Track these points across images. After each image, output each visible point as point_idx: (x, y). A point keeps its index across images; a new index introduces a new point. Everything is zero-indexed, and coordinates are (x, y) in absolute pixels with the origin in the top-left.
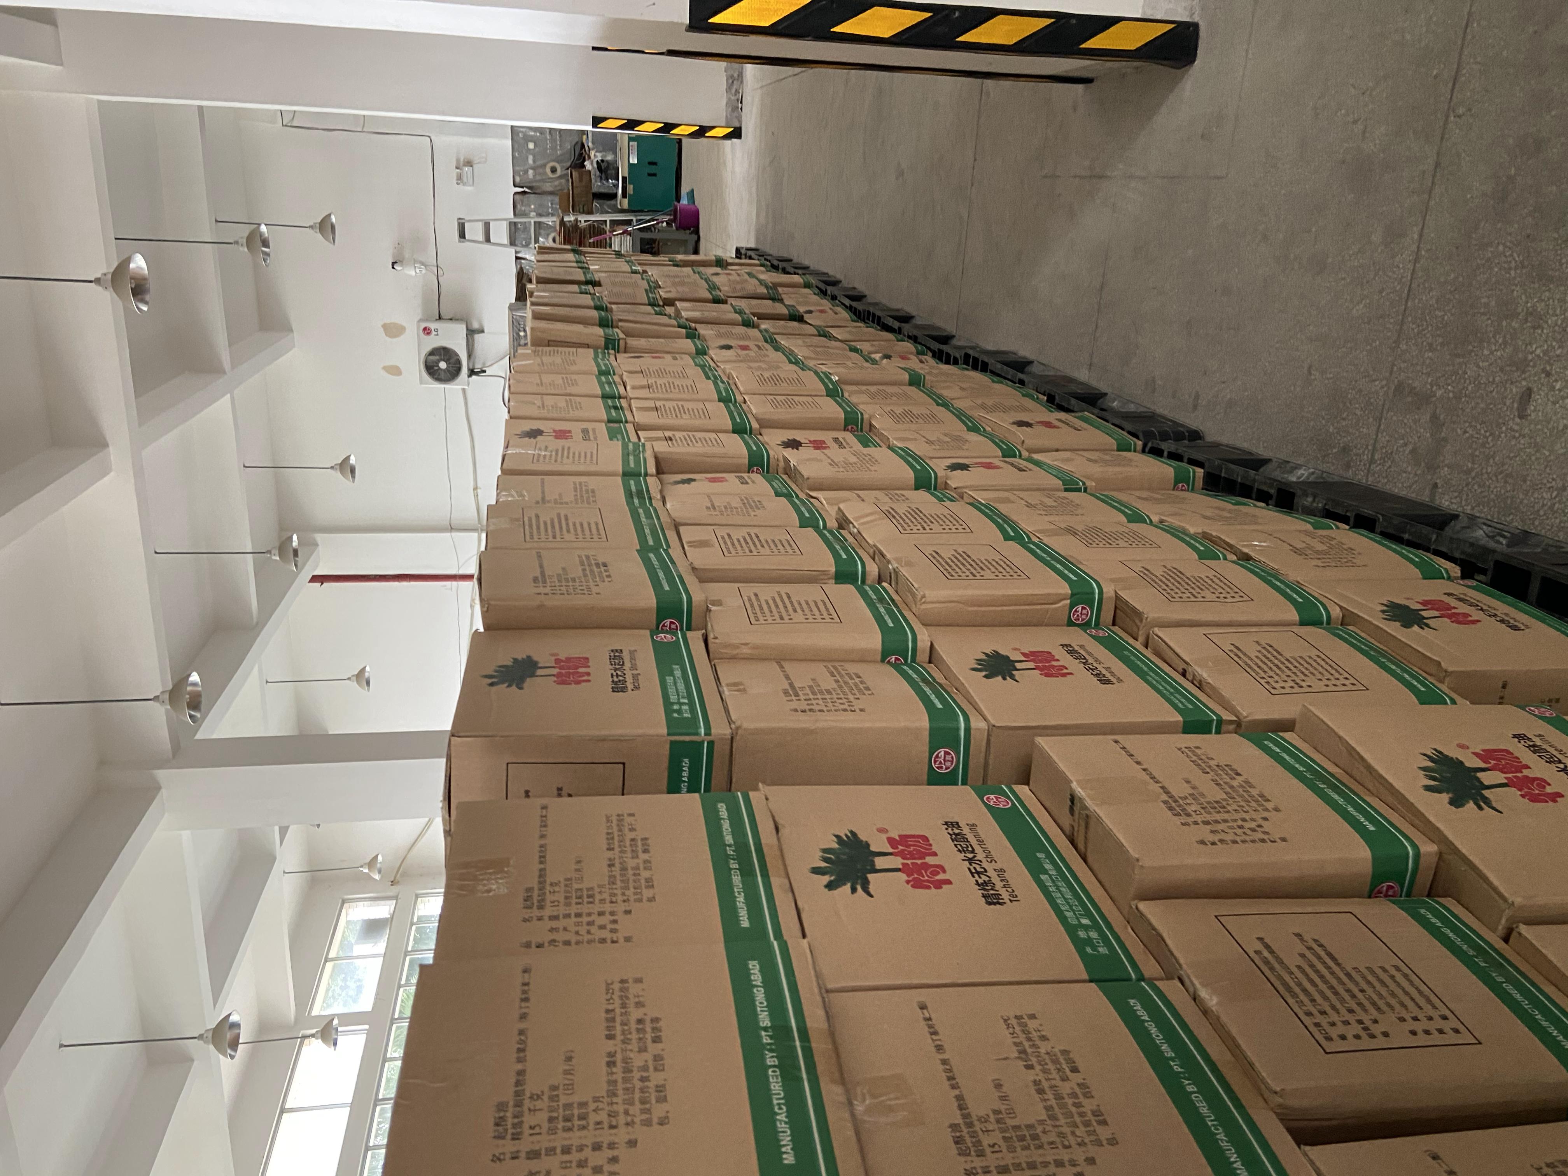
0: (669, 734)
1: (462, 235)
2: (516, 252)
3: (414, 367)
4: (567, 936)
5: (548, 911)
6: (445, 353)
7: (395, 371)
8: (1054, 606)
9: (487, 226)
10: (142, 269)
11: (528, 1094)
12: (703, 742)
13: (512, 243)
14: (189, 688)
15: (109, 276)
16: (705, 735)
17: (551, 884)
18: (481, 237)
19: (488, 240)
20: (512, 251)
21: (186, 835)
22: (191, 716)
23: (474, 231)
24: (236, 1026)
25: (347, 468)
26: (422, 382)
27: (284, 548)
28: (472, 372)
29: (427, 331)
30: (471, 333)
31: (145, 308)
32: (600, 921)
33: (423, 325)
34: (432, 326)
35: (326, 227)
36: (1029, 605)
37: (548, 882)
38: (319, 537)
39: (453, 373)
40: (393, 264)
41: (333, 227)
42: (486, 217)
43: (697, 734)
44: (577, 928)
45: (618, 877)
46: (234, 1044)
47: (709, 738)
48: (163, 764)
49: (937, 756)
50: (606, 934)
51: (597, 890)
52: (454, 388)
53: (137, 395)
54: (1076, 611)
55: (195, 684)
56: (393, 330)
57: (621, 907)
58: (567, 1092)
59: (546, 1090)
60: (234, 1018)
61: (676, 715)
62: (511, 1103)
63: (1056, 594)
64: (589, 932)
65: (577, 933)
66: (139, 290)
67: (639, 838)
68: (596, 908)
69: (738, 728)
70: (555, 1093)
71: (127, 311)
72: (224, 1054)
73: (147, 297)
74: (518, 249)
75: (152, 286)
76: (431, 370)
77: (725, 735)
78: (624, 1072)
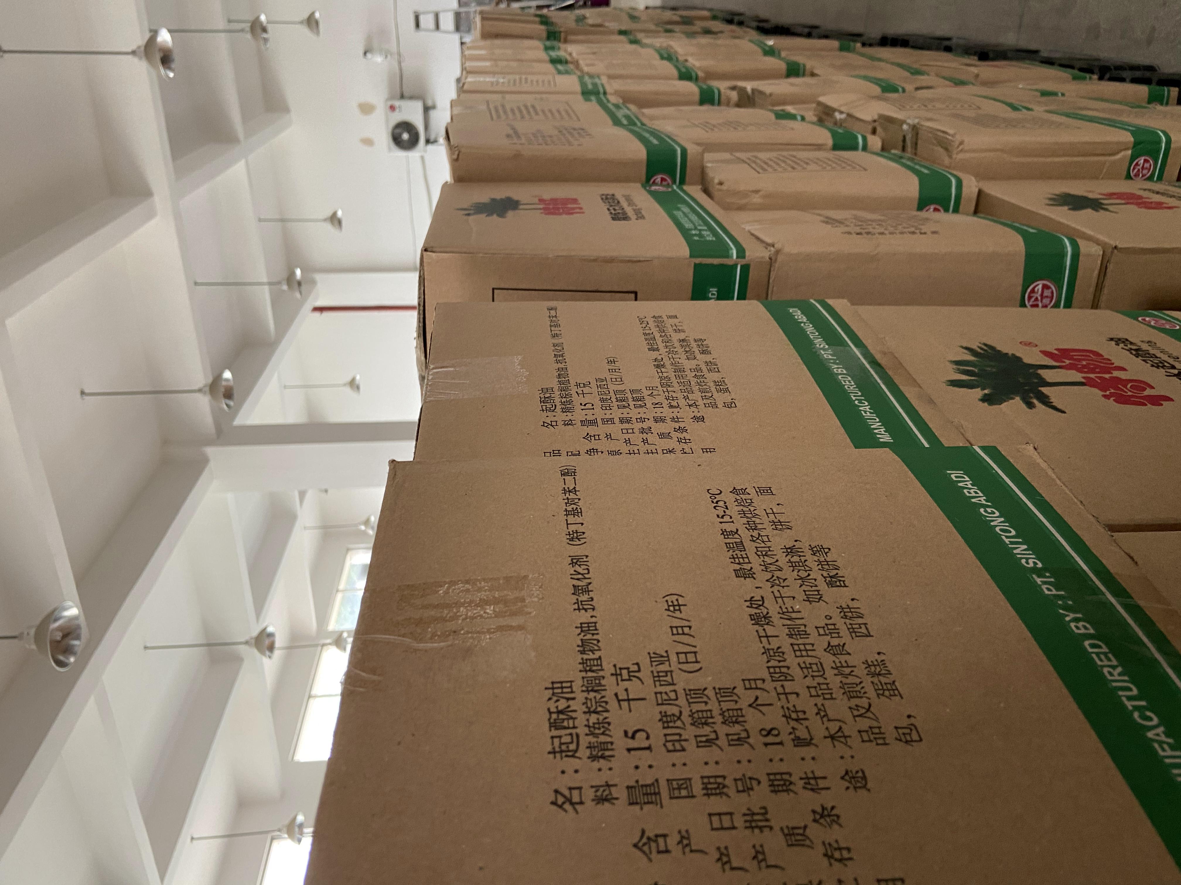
0: (691, 256)
1: (417, 25)
2: (461, 38)
3: (383, 138)
4: (613, 446)
5: (579, 415)
6: (407, 126)
7: (368, 142)
8: (1113, 158)
9: (437, 16)
10: (168, 43)
11: (608, 669)
12: (736, 266)
13: (458, 28)
14: (224, 383)
15: (143, 49)
16: (738, 257)
17: (578, 385)
18: (432, 25)
19: (437, 27)
20: (456, 37)
21: (230, 496)
22: (227, 405)
23: (427, 21)
24: (271, 635)
25: (335, 220)
26: (390, 150)
27: (290, 279)
28: (428, 141)
29: (392, 108)
30: (427, 109)
31: (171, 75)
32: (662, 428)
33: (390, 103)
34: (397, 103)
35: (311, 22)
36: (1083, 155)
37: (573, 382)
38: (318, 277)
39: (413, 143)
40: (365, 53)
41: (317, 23)
42: (436, 9)
43: (728, 256)
44: (627, 436)
45: (673, 379)
46: (271, 648)
47: (743, 262)
48: (211, 443)
49: (1033, 291)
50: (672, 444)
51: (646, 393)
52: (414, 155)
53: (174, 157)
54: (1137, 164)
55: (227, 380)
56: (366, 109)
57: (686, 413)
58: (685, 667)
59: (645, 663)
60: (270, 629)
61: (696, 238)
62: (577, 686)
63: (1118, 143)
64: (645, 441)
65: (628, 442)
66: (166, 59)
67: (691, 339)
68: (650, 413)
69: (778, 252)
70: (664, 667)
71: (159, 76)
72: (264, 654)
73: (173, 66)
74: (463, 35)
75: (176, 56)
76: (397, 140)
77: (763, 257)
78: (790, 636)
